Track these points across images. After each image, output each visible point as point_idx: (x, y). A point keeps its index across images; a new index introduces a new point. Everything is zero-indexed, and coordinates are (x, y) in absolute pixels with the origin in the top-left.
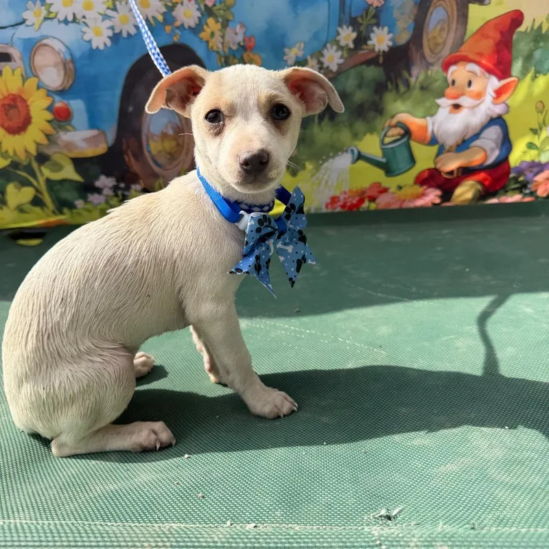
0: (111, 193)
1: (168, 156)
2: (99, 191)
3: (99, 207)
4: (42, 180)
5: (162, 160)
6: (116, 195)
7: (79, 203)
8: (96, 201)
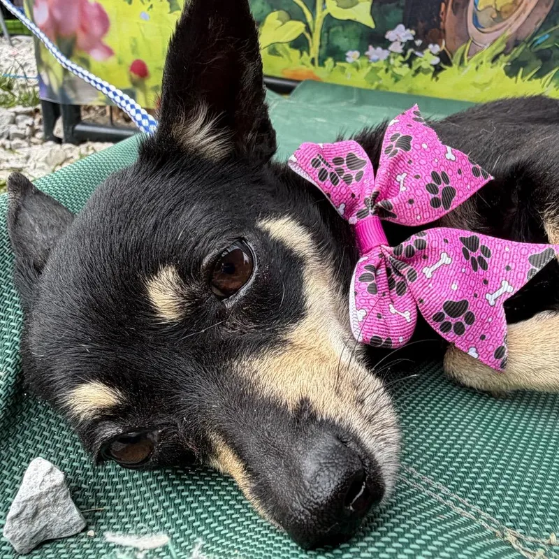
0: (399, 49)
1: (495, 15)
2: (385, 44)
3: (374, 65)
4: (320, 15)
5: (483, 19)
6: (404, 55)
7: (353, 55)
8: (374, 57)
